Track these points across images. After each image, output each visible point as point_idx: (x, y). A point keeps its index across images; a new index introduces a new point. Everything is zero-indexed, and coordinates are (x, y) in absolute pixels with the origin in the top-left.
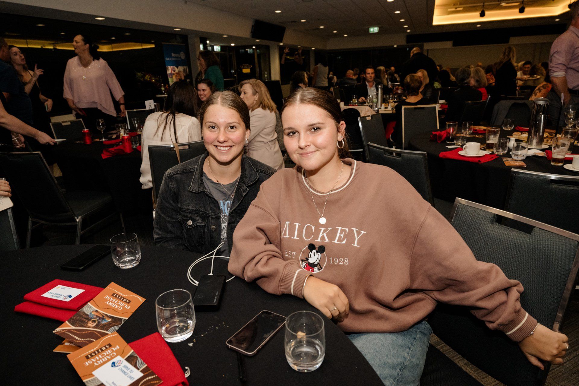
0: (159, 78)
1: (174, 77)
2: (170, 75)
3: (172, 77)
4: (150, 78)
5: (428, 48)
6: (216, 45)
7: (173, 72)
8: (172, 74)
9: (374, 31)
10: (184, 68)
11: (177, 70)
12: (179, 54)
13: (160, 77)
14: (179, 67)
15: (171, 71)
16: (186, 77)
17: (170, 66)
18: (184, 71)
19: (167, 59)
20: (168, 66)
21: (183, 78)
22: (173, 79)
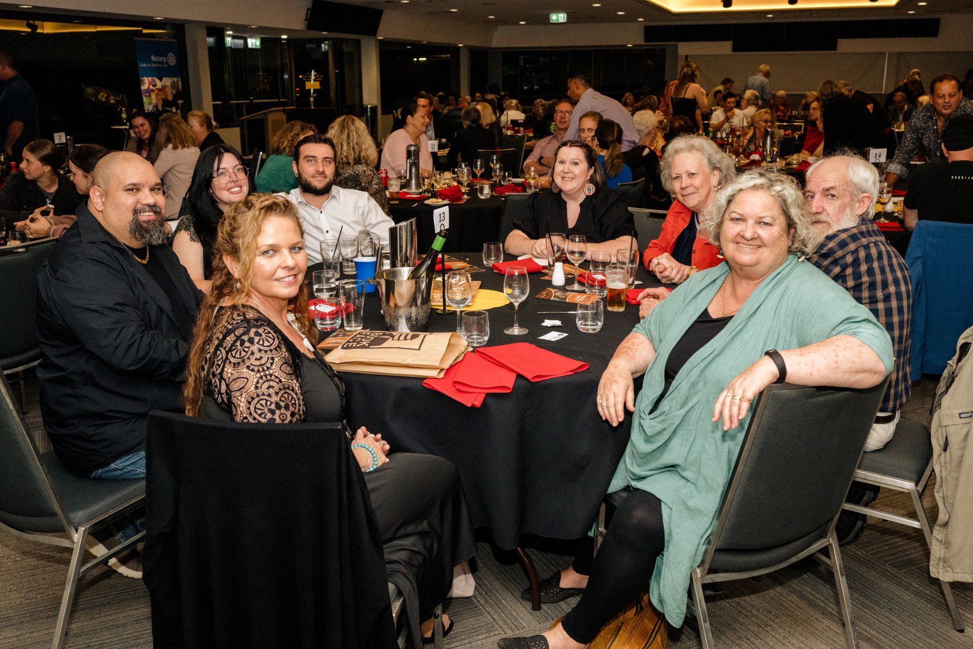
0: (123, 96)
1: (153, 96)
2: (146, 93)
3: (150, 96)
4: (108, 98)
5: (688, 54)
6: (251, 37)
7: (151, 87)
8: (149, 91)
9: (557, 20)
10: (173, 81)
11: (159, 84)
12: (165, 56)
13: (125, 96)
14: (164, 79)
15: (149, 87)
16: (177, 96)
17: (148, 76)
18: (174, 85)
19: (143, 65)
20: (143, 77)
21: (170, 98)
22: (151, 100)
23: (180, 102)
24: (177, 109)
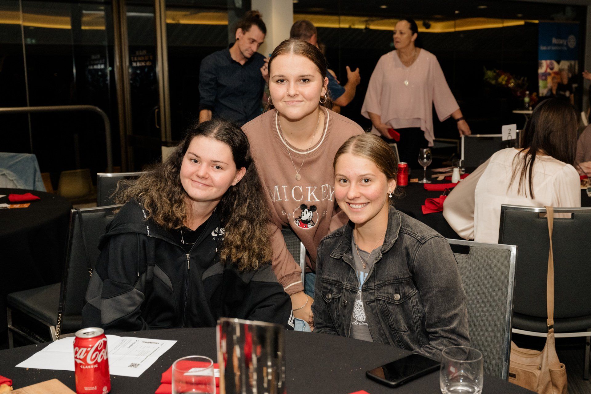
0: (523, 80)
1: (549, 79)
2: (543, 76)
3: (546, 79)
4: (508, 82)
7: (549, 71)
8: (546, 75)
10: (571, 64)
11: (556, 67)
12: (566, 38)
13: (526, 79)
14: (562, 62)
15: (546, 70)
16: (572, 80)
17: (546, 59)
18: (571, 69)
19: (543, 48)
20: (541, 60)
21: (565, 81)
22: (547, 83)
23: (575, 86)
24: (571, 93)
